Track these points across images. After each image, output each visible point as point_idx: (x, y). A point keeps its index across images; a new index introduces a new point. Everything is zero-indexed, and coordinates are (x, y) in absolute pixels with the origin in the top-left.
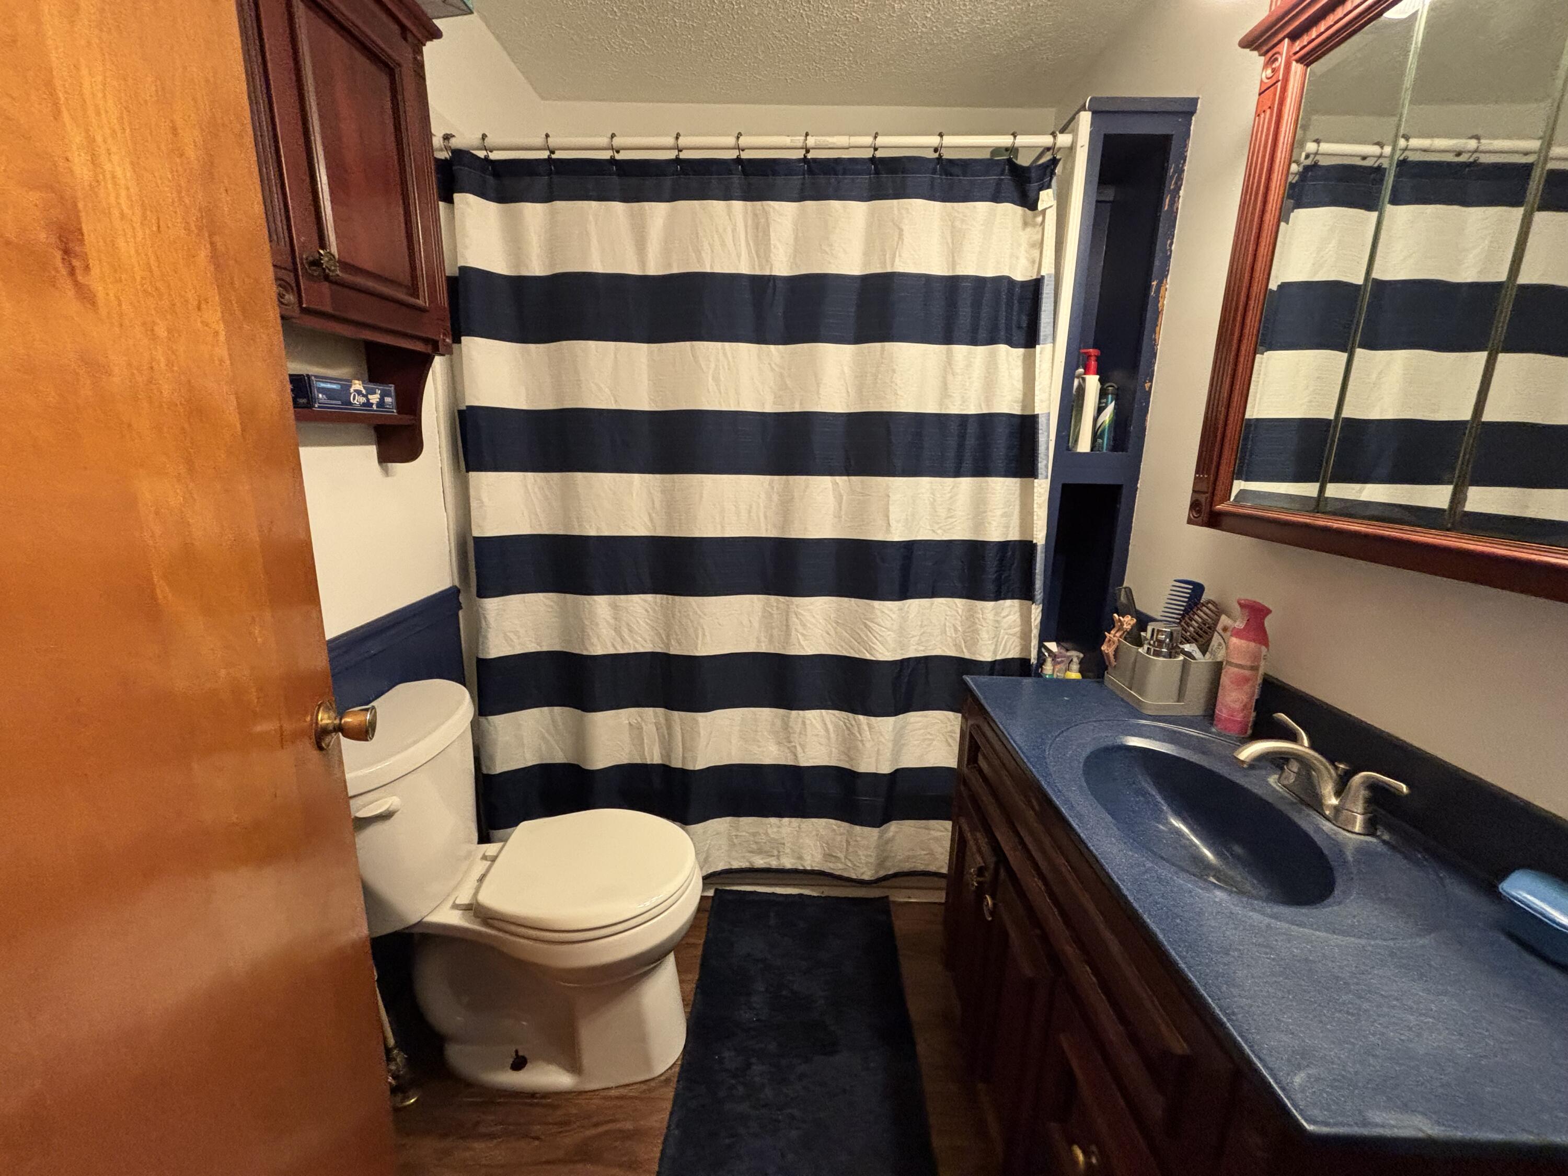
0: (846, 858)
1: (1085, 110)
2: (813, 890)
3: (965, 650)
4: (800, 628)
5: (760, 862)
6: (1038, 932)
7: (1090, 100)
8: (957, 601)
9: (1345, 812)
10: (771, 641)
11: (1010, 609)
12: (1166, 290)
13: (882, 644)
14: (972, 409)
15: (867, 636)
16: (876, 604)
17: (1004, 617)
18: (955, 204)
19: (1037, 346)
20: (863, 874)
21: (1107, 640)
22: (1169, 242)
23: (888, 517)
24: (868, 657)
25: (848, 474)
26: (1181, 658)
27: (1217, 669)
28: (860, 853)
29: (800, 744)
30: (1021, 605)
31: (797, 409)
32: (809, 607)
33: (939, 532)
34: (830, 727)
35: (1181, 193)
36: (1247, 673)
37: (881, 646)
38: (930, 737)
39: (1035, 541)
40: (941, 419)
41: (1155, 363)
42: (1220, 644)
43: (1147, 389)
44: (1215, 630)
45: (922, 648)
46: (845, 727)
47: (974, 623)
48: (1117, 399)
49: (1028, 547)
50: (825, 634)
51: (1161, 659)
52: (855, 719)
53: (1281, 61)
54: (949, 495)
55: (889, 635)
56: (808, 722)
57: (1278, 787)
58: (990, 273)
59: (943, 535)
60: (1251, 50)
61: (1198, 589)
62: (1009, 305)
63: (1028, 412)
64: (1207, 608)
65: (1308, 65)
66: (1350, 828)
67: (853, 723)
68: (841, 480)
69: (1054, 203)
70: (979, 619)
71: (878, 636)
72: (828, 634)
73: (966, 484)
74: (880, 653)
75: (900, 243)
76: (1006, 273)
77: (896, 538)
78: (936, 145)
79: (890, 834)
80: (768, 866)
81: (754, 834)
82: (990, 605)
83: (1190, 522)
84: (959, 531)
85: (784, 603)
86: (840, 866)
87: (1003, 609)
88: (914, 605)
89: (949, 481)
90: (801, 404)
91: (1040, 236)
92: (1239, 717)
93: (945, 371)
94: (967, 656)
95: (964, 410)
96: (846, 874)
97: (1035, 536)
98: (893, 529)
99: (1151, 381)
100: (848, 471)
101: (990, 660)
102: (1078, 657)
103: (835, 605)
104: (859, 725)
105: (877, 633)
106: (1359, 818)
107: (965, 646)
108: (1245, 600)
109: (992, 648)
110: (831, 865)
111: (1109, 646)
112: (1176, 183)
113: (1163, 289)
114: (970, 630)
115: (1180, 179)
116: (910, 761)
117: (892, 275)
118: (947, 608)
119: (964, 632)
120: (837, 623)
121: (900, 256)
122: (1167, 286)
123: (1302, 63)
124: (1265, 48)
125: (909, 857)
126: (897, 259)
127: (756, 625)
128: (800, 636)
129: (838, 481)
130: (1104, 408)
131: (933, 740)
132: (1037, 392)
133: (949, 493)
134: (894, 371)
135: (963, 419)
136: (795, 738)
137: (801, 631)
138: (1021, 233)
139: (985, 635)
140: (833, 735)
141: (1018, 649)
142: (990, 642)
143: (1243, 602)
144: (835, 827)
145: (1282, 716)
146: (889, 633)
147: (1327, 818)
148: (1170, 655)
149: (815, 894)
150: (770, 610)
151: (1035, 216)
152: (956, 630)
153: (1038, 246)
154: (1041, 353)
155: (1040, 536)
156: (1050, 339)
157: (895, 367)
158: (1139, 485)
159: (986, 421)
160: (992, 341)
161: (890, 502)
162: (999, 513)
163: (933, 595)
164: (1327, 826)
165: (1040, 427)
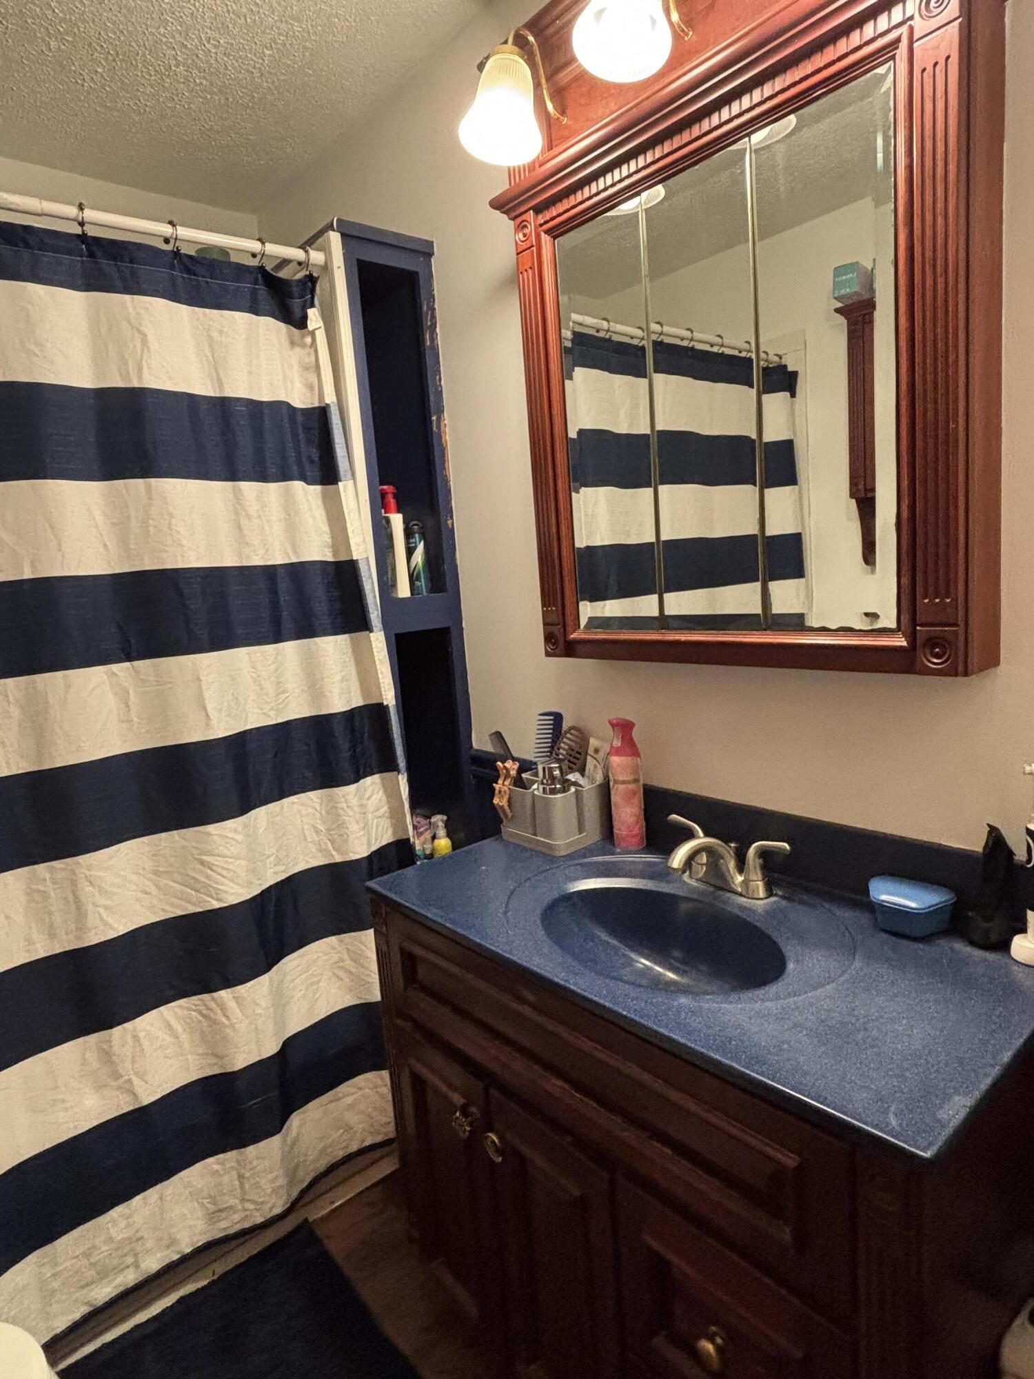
0: (243, 1200)
1: (333, 230)
2: (195, 1281)
3: (334, 853)
4: (99, 899)
5: (104, 1293)
6: (569, 1139)
7: (337, 220)
8: (311, 794)
9: (751, 883)
10: (52, 935)
11: (372, 784)
12: (445, 425)
13: (232, 881)
14: (278, 558)
15: (208, 877)
16: (211, 828)
17: (369, 799)
18: (207, 311)
19: (340, 483)
20: (271, 1209)
21: (497, 792)
22: (438, 377)
23: (205, 709)
24: (216, 905)
25: (129, 658)
26: (573, 789)
27: (605, 790)
28: (263, 1182)
29: (136, 1074)
30: (382, 779)
31: (27, 574)
32: (109, 863)
33: (272, 713)
34: (178, 1027)
35: (438, 330)
36: (631, 786)
37: (231, 884)
38: (316, 979)
39: (385, 703)
40: (245, 574)
41: (451, 500)
42: (595, 766)
43: (450, 526)
44: (587, 753)
45: (283, 868)
46: (200, 1018)
47: (339, 815)
48: (424, 536)
49: (378, 710)
50: (140, 895)
51: (559, 796)
52: (213, 999)
53: (530, 229)
54: (273, 667)
55: (239, 865)
56: (142, 1035)
57: (693, 883)
58: (265, 397)
59: (277, 716)
60: (502, 212)
61: (558, 718)
62: (295, 435)
63: (343, 557)
64: (571, 734)
65: (555, 238)
66: (756, 896)
67: (213, 1005)
68: (121, 669)
69: (321, 324)
70: (343, 809)
71: (225, 873)
72: (146, 893)
73: (290, 649)
74: (232, 894)
75: (146, 351)
76: (282, 397)
77: (222, 734)
78: (168, 235)
79: (294, 1133)
80: (121, 1289)
81: (86, 1255)
82: (352, 788)
83: (548, 654)
84: (297, 709)
85: (63, 869)
86: (237, 1217)
87: (365, 790)
88: (261, 815)
89: (270, 649)
90: (33, 566)
91: (313, 359)
92: (636, 831)
93: (237, 514)
94: (338, 859)
95: (269, 560)
96: (247, 1225)
97: (384, 697)
98: (214, 722)
99: (452, 518)
100: (128, 654)
101: (366, 855)
102: (442, 821)
103: (146, 849)
104: (223, 1008)
105: (223, 868)
106: (760, 884)
107: (334, 848)
108: (616, 719)
109: (364, 840)
110: (223, 1224)
111: (501, 797)
112: (431, 321)
113: (442, 425)
114: (334, 826)
115: (433, 317)
116: (298, 1022)
117: (143, 391)
118: (301, 808)
119: (328, 830)
120: (156, 873)
121: (149, 368)
122: (446, 422)
123: (549, 235)
124: (514, 214)
125: (324, 1150)
126: (145, 371)
127: (19, 918)
128: (101, 911)
129: (115, 671)
130: (415, 548)
131: (318, 982)
132: (350, 535)
133: (273, 663)
134: (171, 516)
135: (270, 572)
136: (126, 1068)
137: (104, 902)
138: (290, 353)
139: (354, 827)
140: (184, 1037)
141: (390, 832)
142: (362, 833)
143: (615, 721)
144: (216, 1167)
145: (674, 817)
146: (238, 862)
147: (741, 895)
148: (564, 790)
149: (203, 1283)
150: (41, 888)
151: (303, 336)
152: (317, 832)
153: (313, 369)
154: (345, 491)
155: (389, 697)
156: (349, 476)
157: (171, 510)
158: (464, 625)
159: (297, 571)
160: (284, 476)
161: (204, 687)
162: (338, 678)
163: (282, 794)
164: (743, 900)
165: (363, 574)
